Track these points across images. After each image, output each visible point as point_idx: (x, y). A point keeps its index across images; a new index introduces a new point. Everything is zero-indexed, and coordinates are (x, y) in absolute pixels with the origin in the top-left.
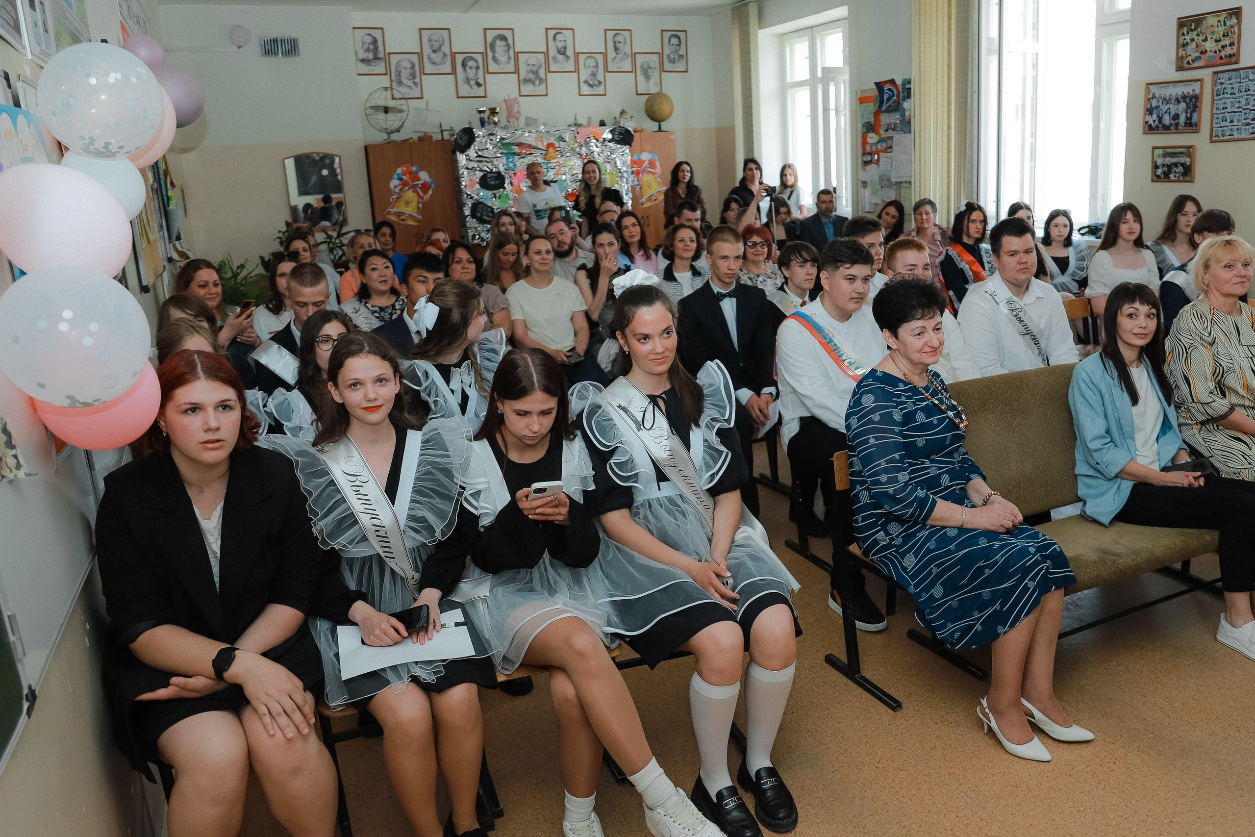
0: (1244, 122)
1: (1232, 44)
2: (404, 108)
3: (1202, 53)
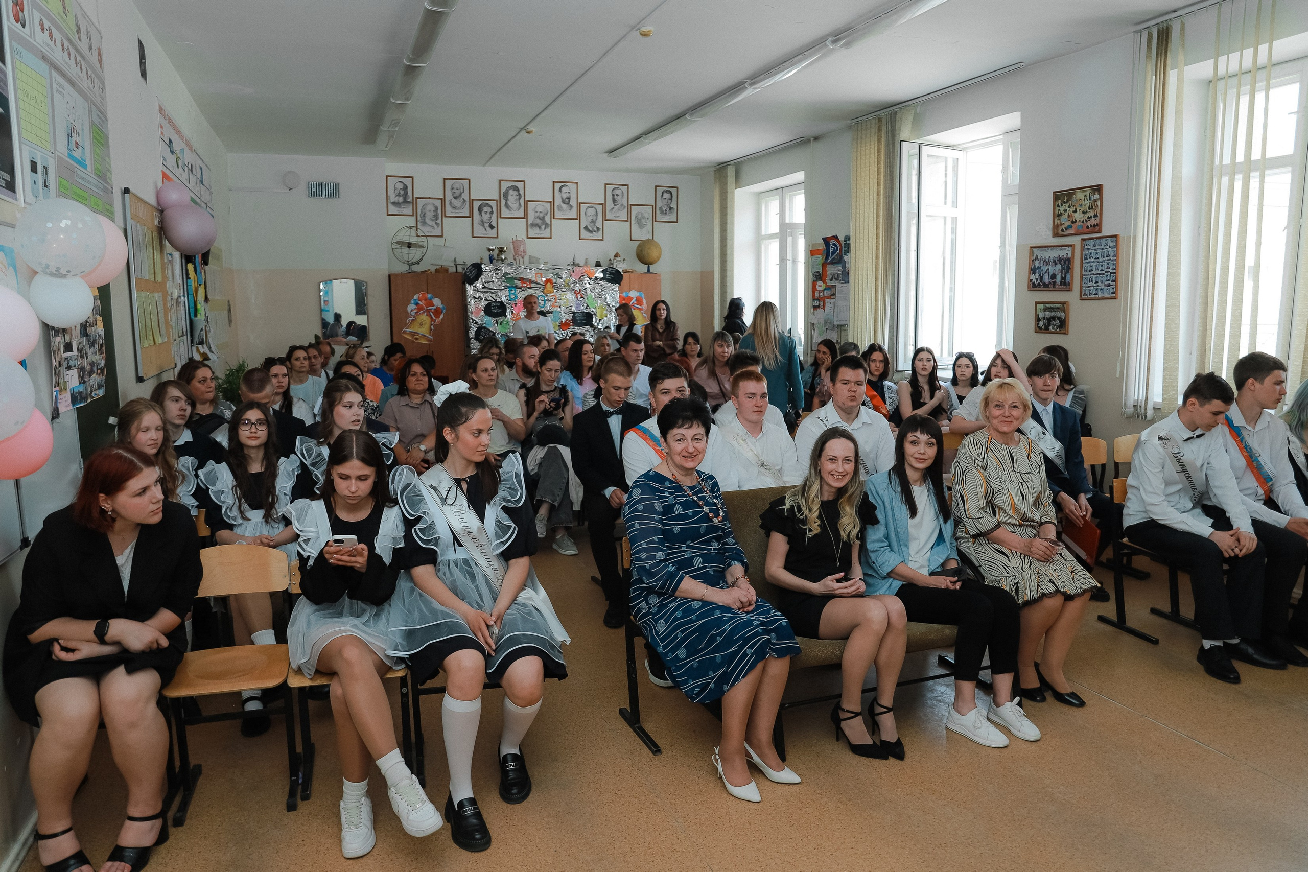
0: (1106, 283)
1: (1095, 216)
2: (425, 244)
3: (1073, 222)
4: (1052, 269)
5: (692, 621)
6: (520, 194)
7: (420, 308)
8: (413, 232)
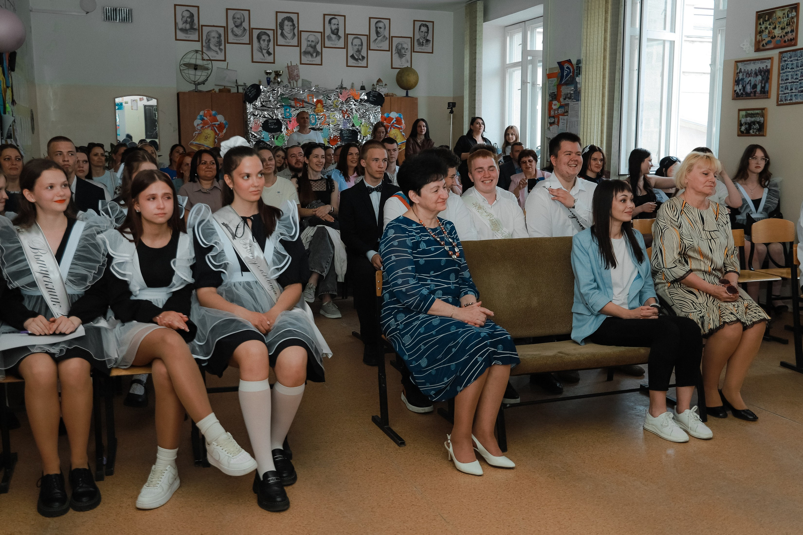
0: (800, 89)
1: (792, 31)
2: (210, 66)
3: (772, 38)
4: (753, 79)
5: (432, 336)
6: (294, 25)
7: (205, 123)
8: (199, 56)
